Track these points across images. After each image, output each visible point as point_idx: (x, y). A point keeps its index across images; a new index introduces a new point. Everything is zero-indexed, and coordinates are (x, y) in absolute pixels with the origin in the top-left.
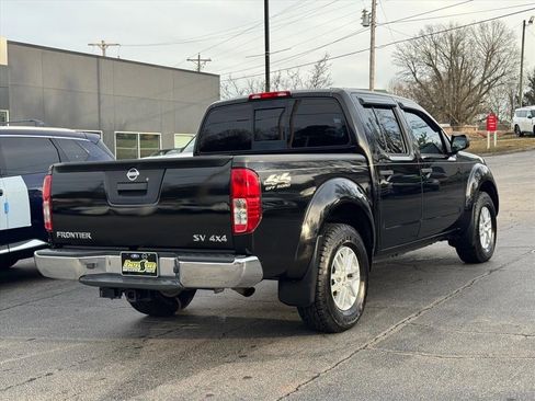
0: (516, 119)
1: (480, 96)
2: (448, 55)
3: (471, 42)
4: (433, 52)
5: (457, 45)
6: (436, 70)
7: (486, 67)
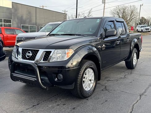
0: (137, 28)
1: (129, 22)
2: (122, 13)
3: (128, 10)
4: (119, 12)
5: (124, 10)
6: (119, 16)
7: (131, 16)
